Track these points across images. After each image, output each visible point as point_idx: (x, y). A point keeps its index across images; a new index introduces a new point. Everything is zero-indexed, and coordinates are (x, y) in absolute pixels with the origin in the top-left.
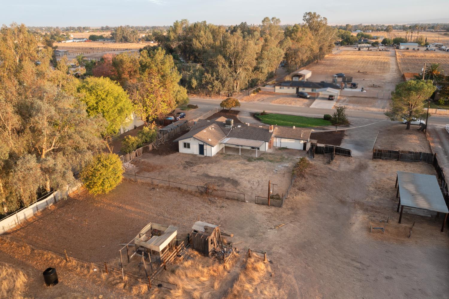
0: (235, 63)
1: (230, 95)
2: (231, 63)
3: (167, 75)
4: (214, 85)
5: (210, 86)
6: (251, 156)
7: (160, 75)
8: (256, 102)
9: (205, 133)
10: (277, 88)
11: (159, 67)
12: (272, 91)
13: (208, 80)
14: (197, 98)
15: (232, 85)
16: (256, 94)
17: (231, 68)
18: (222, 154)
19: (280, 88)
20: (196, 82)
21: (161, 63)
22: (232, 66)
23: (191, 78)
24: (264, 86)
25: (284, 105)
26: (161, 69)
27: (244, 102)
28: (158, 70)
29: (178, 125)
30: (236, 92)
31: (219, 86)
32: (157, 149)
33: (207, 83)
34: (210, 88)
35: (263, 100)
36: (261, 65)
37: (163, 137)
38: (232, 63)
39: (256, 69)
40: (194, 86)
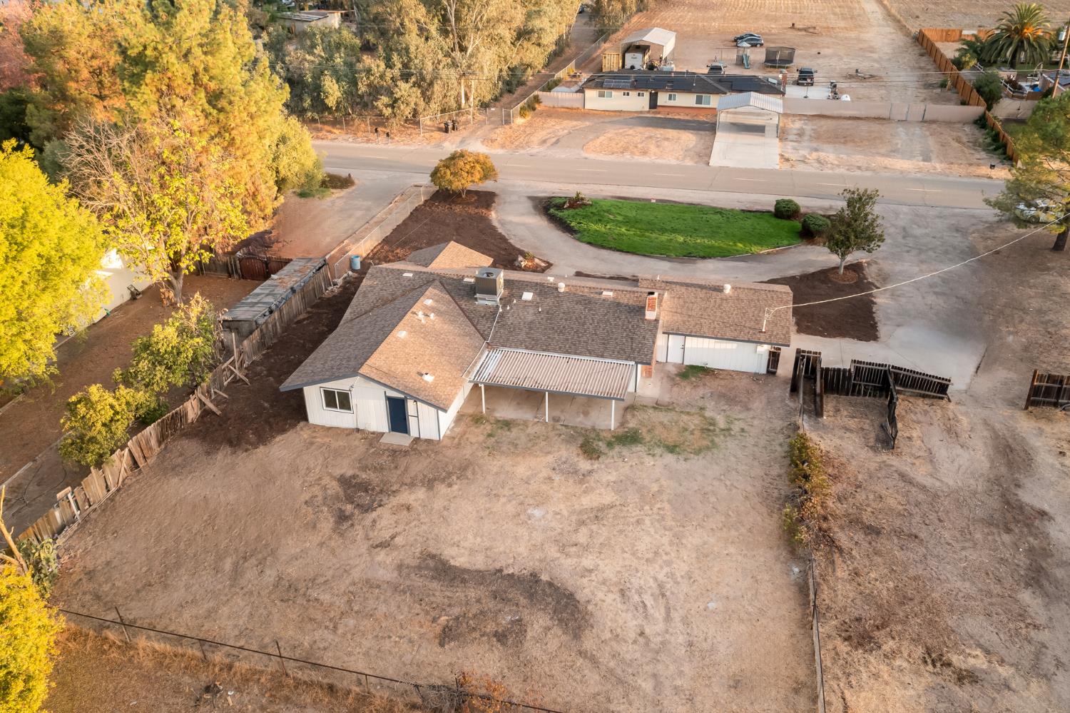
0: (458, 19)
1: (450, 127)
2: (445, 20)
3: (233, 92)
4: (397, 96)
5: (385, 99)
6: (588, 423)
7: (202, 95)
8: (536, 149)
9: (405, 344)
10: (591, 94)
11: (197, 63)
12: (575, 105)
13: (375, 80)
14: (345, 144)
15: (453, 93)
16: (529, 118)
17: (447, 37)
18: (478, 419)
19: (601, 95)
20: (336, 86)
21: (201, 45)
22: (449, 28)
23: (318, 75)
24: (549, 89)
25: (627, 156)
26: (206, 70)
27: (501, 151)
28: (196, 75)
29: (292, 288)
30: (468, 113)
31: (412, 100)
32: (219, 413)
33: (375, 91)
34: (387, 106)
35: (557, 141)
36: (537, 23)
37: (240, 353)
38: (449, 21)
39: (523, 34)
40: (331, 102)
